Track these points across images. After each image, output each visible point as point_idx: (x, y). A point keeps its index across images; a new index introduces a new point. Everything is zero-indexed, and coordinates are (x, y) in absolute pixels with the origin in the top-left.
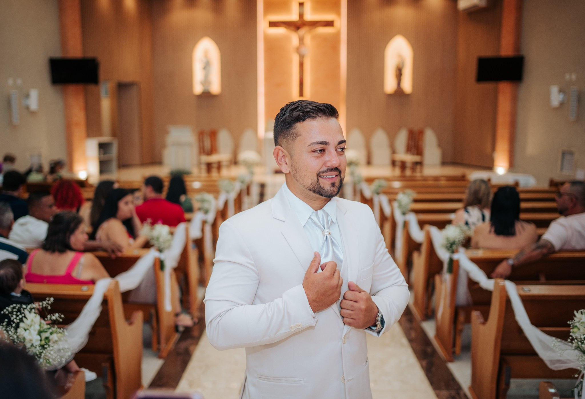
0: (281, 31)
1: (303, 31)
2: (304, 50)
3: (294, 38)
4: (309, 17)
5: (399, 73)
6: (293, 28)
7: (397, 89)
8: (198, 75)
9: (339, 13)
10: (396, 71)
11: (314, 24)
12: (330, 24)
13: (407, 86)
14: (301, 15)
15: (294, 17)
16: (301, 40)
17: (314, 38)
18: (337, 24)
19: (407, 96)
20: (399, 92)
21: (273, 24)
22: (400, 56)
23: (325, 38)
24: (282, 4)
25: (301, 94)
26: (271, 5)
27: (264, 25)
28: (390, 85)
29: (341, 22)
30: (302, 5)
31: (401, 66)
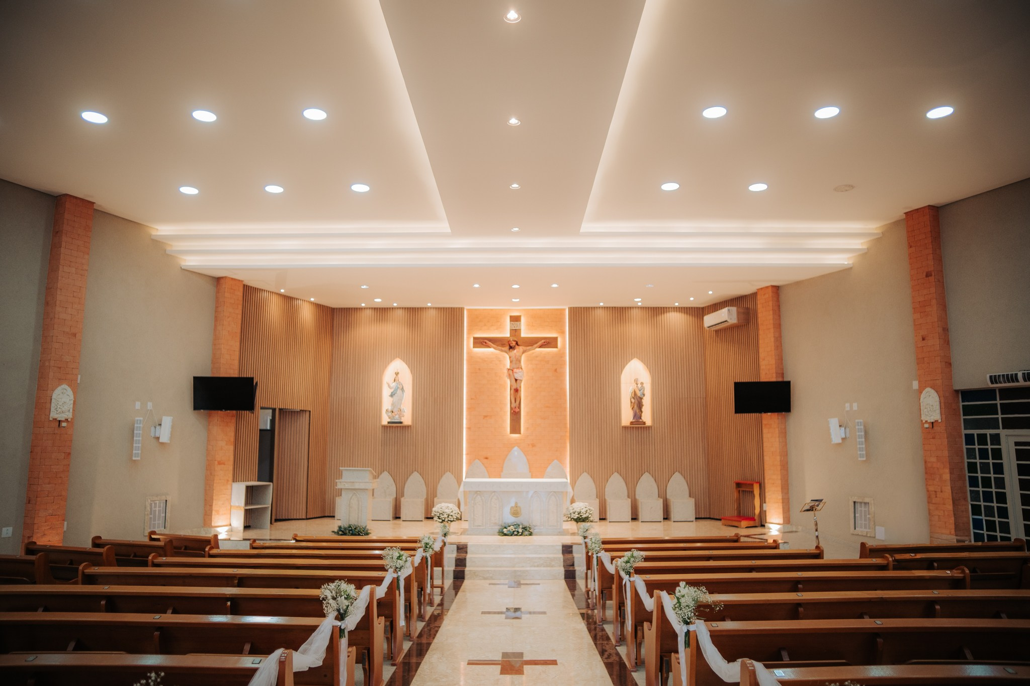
4: (524, 334)
5: (638, 403)
7: (635, 420)
8: (387, 403)
9: (560, 329)
10: (634, 401)
13: (647, 417)
14: (515, 332)
17: (531, 359)
18: (559, 342)
19: (650, 428)
23: (545, 360)
24: (493, 319)
25: (515, 428)
26: (478, 319)
27: (468, 343)
28: (627, 417)
29: (564, 342)
30: (515, 319)
31: (639, 394)
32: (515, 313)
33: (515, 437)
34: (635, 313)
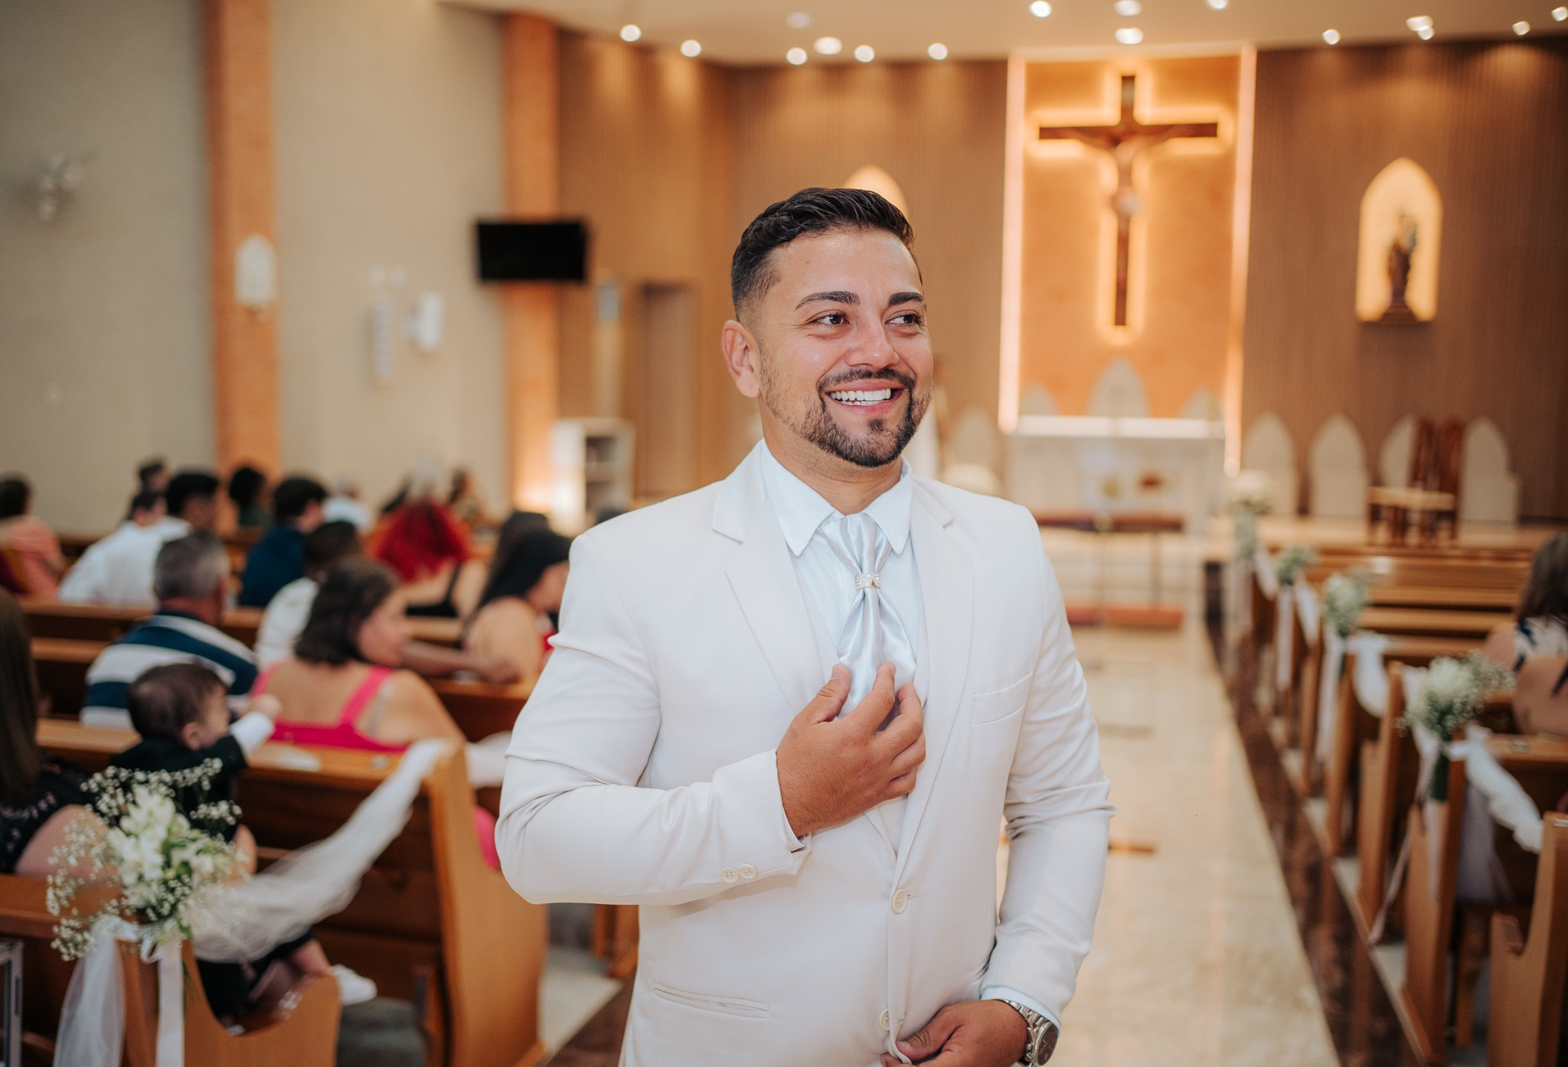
0: (1069, 151)
1: (1128, 151)
2: (1129, 201)
3: (1105, 170)
4: (1149, 110)
5: (1400, 264)
6: (1101, 141)
7: (1391, 307)
9: (1232, 102)
10: (1390, 259)
11: (1161, 132)
12: (1207, 130)
13: (1423, 299)
14: (1127, 109)
15: (1107, 113)
16: (1125, 175)
17: (1162, 169)
18: (1226, 130)
19: (1424, 326)
20: (1398, 317)
21: (1049, 133)
22: (1402, 216)
23: (1190, 170)
25: (1120, 318)
27: (1024, 135)
28: (1372, 298)
29: (1239, 128)
30: (1128, 80)
31: (1405, 243)
32: (1128, 66)
33: (1118, 338)
34: (1414, 56)
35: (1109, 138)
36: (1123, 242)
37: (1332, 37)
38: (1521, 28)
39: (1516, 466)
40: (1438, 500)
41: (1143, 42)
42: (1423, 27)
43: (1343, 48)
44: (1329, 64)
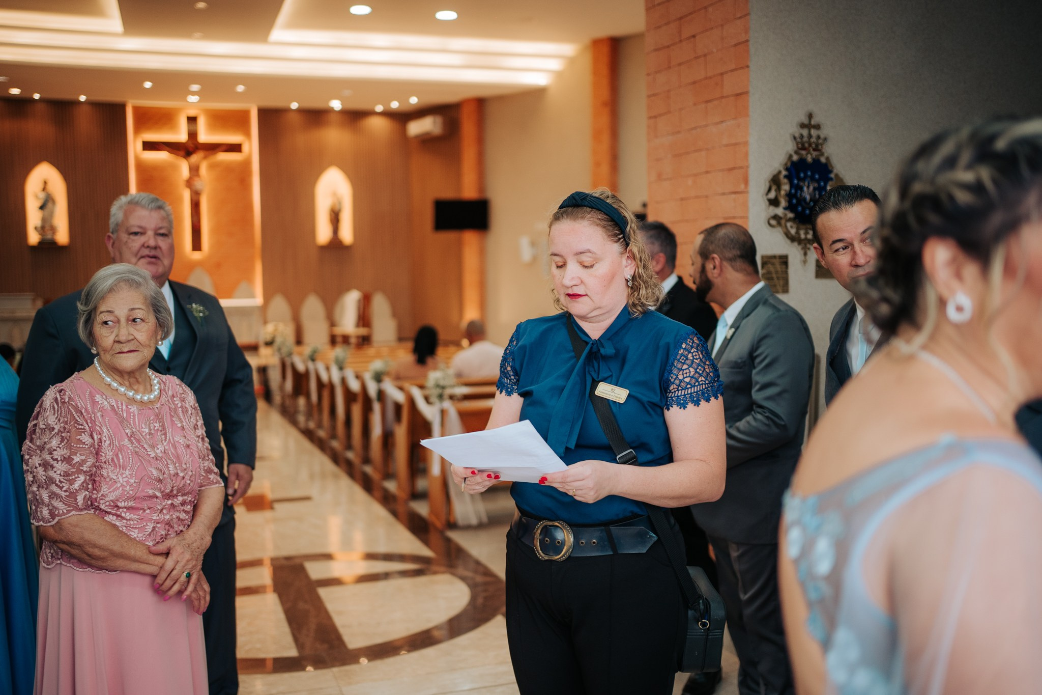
0: (162, 156)
1: (195, 158)
2: (198, 184)
3: (184, 168)
4: (204, 137)
5: (335, 218)
6: (182, 153)
7: (333, 239)
9: (247, 133)
10: (331, 215)
11: (212, 148)
12: (236, 148)
13: (347, 234)
14: (193, 135)
15: (182, 136)
16: (194, 169)
17: (212, 167)
18: (245, 148)
19: (347, 248)
20: (335, 244)
21: (149, 146)
22: (334, 194)
23: (228, 169)
24: (164, 118)
25: (197, 246)
26: (146, 118)
27: (134, 146)
28: (323, 234)
29: (252, 147)
30: (192, 120)
31: (337, 208)
32: (192, 113)
33: (197, 256)
34: (333, 118)
35: (186, 150)
36: (196, 206)
37: (294, 106)
38: (379, 108)
39: (395, 314)
40: (363, 331)
41: (199, 101)
42: (336, 105)
43: (299, 110)
44: (295, 119)
